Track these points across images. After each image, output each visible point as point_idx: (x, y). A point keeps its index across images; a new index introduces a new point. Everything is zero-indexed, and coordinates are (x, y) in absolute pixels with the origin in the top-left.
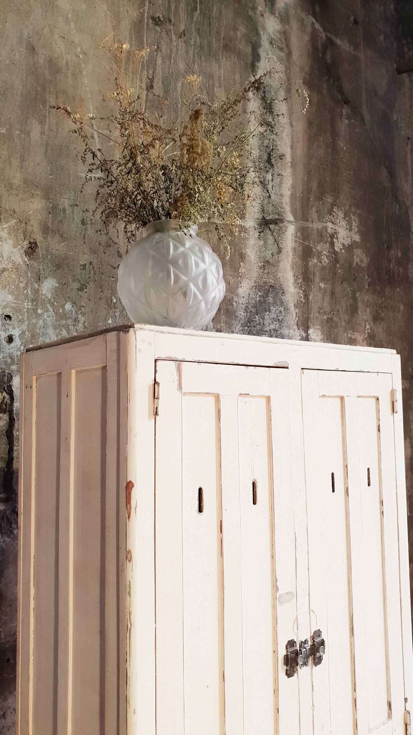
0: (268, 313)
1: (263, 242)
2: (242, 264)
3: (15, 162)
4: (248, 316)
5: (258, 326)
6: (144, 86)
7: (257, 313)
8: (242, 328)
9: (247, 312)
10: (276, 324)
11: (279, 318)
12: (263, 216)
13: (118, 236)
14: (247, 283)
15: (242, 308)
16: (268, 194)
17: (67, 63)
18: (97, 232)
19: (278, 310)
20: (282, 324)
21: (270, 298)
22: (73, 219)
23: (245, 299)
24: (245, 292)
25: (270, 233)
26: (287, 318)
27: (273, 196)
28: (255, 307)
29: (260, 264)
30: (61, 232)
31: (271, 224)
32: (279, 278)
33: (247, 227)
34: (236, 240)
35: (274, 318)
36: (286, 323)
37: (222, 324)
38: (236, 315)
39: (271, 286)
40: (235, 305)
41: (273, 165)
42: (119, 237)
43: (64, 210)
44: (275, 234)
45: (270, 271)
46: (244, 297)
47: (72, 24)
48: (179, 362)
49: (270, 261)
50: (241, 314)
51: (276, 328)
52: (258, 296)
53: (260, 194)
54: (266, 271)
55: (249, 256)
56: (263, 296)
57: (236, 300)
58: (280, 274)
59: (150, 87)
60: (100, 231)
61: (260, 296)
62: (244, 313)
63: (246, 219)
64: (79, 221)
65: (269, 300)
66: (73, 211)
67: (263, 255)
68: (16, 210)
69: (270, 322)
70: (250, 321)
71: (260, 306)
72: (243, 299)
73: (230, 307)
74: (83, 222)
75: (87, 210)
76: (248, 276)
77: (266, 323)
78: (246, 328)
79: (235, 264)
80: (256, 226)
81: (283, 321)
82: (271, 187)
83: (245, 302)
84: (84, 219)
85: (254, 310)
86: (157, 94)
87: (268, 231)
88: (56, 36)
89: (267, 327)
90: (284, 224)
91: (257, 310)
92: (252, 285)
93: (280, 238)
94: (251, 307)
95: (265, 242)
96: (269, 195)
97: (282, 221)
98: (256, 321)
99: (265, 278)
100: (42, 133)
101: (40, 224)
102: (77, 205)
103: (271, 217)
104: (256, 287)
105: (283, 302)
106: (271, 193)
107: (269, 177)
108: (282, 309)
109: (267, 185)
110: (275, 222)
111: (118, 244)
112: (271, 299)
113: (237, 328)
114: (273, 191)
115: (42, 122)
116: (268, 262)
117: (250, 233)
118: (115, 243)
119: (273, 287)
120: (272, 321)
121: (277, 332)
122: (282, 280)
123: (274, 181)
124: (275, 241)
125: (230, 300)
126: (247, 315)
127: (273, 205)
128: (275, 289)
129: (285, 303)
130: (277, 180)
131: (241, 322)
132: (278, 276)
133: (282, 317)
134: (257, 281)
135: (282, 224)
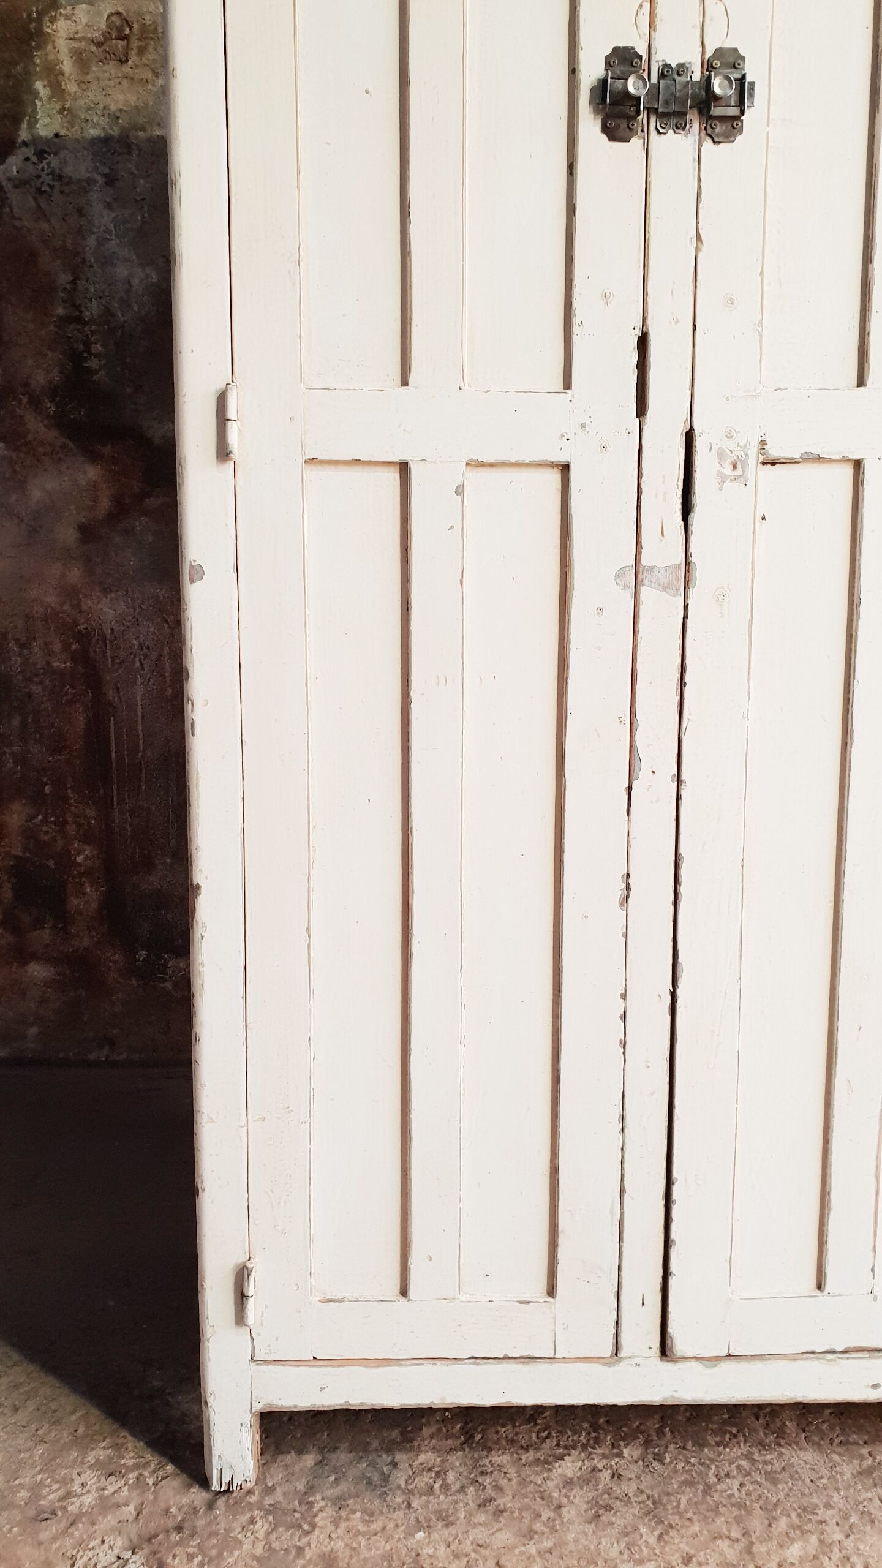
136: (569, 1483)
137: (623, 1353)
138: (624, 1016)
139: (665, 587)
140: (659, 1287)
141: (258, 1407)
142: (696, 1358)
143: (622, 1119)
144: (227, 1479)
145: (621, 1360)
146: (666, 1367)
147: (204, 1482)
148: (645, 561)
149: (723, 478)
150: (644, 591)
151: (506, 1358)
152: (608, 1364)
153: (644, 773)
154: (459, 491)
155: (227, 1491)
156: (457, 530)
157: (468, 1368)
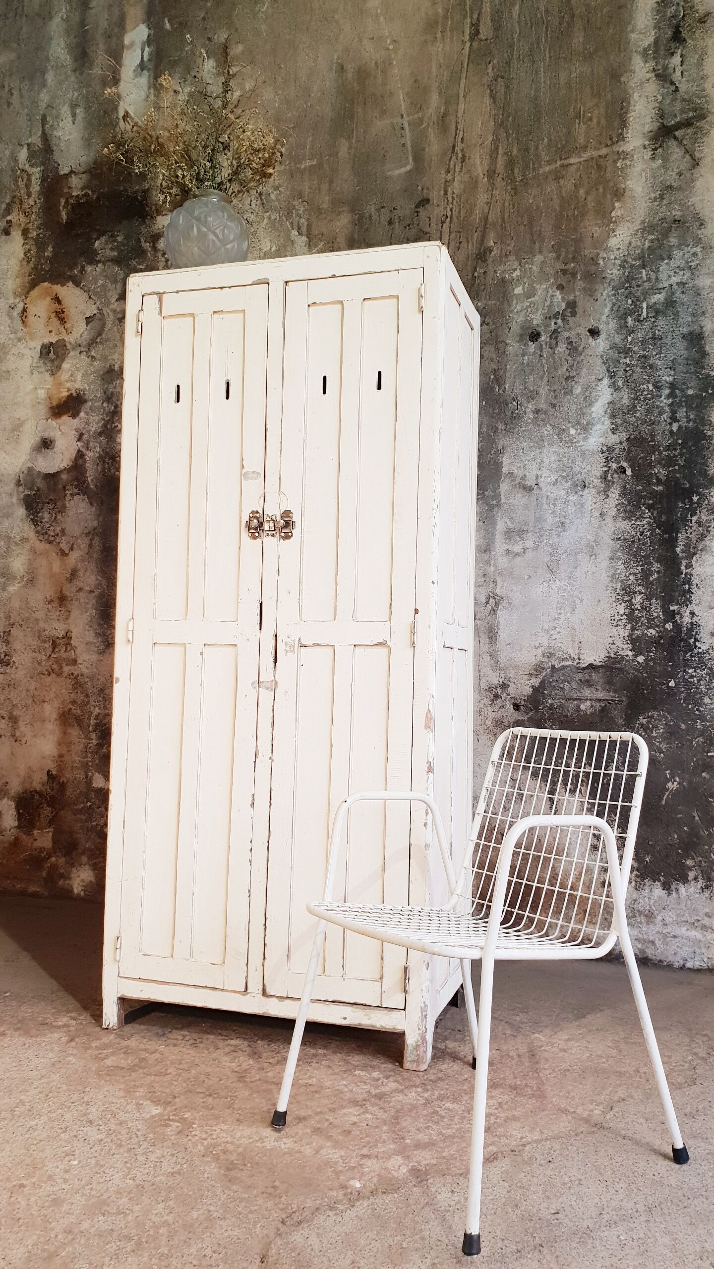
0: (666, 261)
1: (660, 161)
2: (617, 204)
3: (325, 187)
4: (627, 274)
5: (646, 284)
6: (467, 37)
7: (643, 265)
8: (613, 292)
9: (624, 267)
10: (684, 274)
11: (690, 264)
12: (662, 123)
13: (430, 225)
14: (626, 229)
15: (614, 264)
16: (673, 88)
17: (376, 64)
18: (406, 227)
19: (689, 252)
20: (696, 273)
21: (671, 240)
22: (380, 223)
23: (621, 251)
24: (621, 243)
25: (675, 143)
26: (708, 261)
27: (683, 87)
28: (640, 259)
29: (653, 195)
30: (367, 241)
31: (677, 130)
32: (693, 205)
33: (629, 150)
34: (608, 175)
35: (678, 267)
36: (707, 269)
37: (578, 293)
38: (603, 276)
39: (675, 221)
40: (602, 263)
41: (685, 40)
42: (432, 224)
43: (370, 216)
44: (685, 142)
45: (673, 199)
46: (619, 249)
47: (382, 19)
48: (160, 295)
49: (673, 184)
50: (614, 273)
51: (684, 281)
52: (647, 241)
53: (655, 94)
54: (665, 202)
55: (631, 190)
56: (658, 240)
57: (605, 255)
58: (694, 198)
59: (475, 33)
60: (409, 225)
61: (652, 241)
62: (618, 270)
63: (627, 139)
64: (386, 223)
65: (669, 242)
66: (379, 216)
67: (661, 179)
68: (325, 233)
69: (672, 273)
70: (629, 279)
71: (649, 255)
72: (618, 252)
73: (593, 268)
74: (390, 222)
75: (394, 209)
76: (628, 219)
77: (663, 276)
78: (623, 290)
79: (604, 208)
80: (647, 143)
81: (699, 267)
82: (680, 74)
83: (621, 255)
84: (391, 219)
85: (638, 263)
86: (484, 38)
87: (672, 143)
88: (365, 42)
89: (665, 282)
90: (708, 119)
91: (643, 261)
92: (636, 228)
93: (697, 145)
94: (633, 260)
95: (666, 160)
96: (677, 87)
97: (702, 117)
98: (641, 277)
99: (662, 213)
100: (350, 147)
101: (346, 239)
102: (383, 207)
103: (678, 119)
104: (644, 230)
105: (700, 239)
106: (680, 82)
107: (676, 60)
108: (698, 250)
109: (671, 75)
110: (688, 124)
111: (429, 233)
112: (673, 241)
113: (604, 294)
114: (684, 79)
115: (349, 138)
116: (670, 187)
117: (635, 157)
118: (426, 233)
119: (679, 221)
120: (675, 272)
121: (687, 286)
122: (698, 208)
123: (686, 63)
124: (687, 151)
125: (592, 259)
126: (624, 273)
127: (684, 100)
128: (684, 223)
129: (704, 240)
130: (692, 60)
131: (613, 284)
132: (690, 203)
133: (698, 262)
134: (647, 220)
135: (703, 122)
136: (229, 1045)
137: (248, 991)
138: (251, 850)
139: (267, 689)
140: (262, 964)
141: (119, 996)
142: (277, 997)
143: (249, 891)
144: (107, 1024)
145: (247, 994)
146: (264, 998)
147: (101, 1026)
148: (261, 680)
149: (287, 651)
150: (260, 689)
151: (206, 987)
152: (243, 995)
153: (260, 755)
154: (201, 654)
155: (107, 1029)
156: (200, 667)
157: (192, 989)
